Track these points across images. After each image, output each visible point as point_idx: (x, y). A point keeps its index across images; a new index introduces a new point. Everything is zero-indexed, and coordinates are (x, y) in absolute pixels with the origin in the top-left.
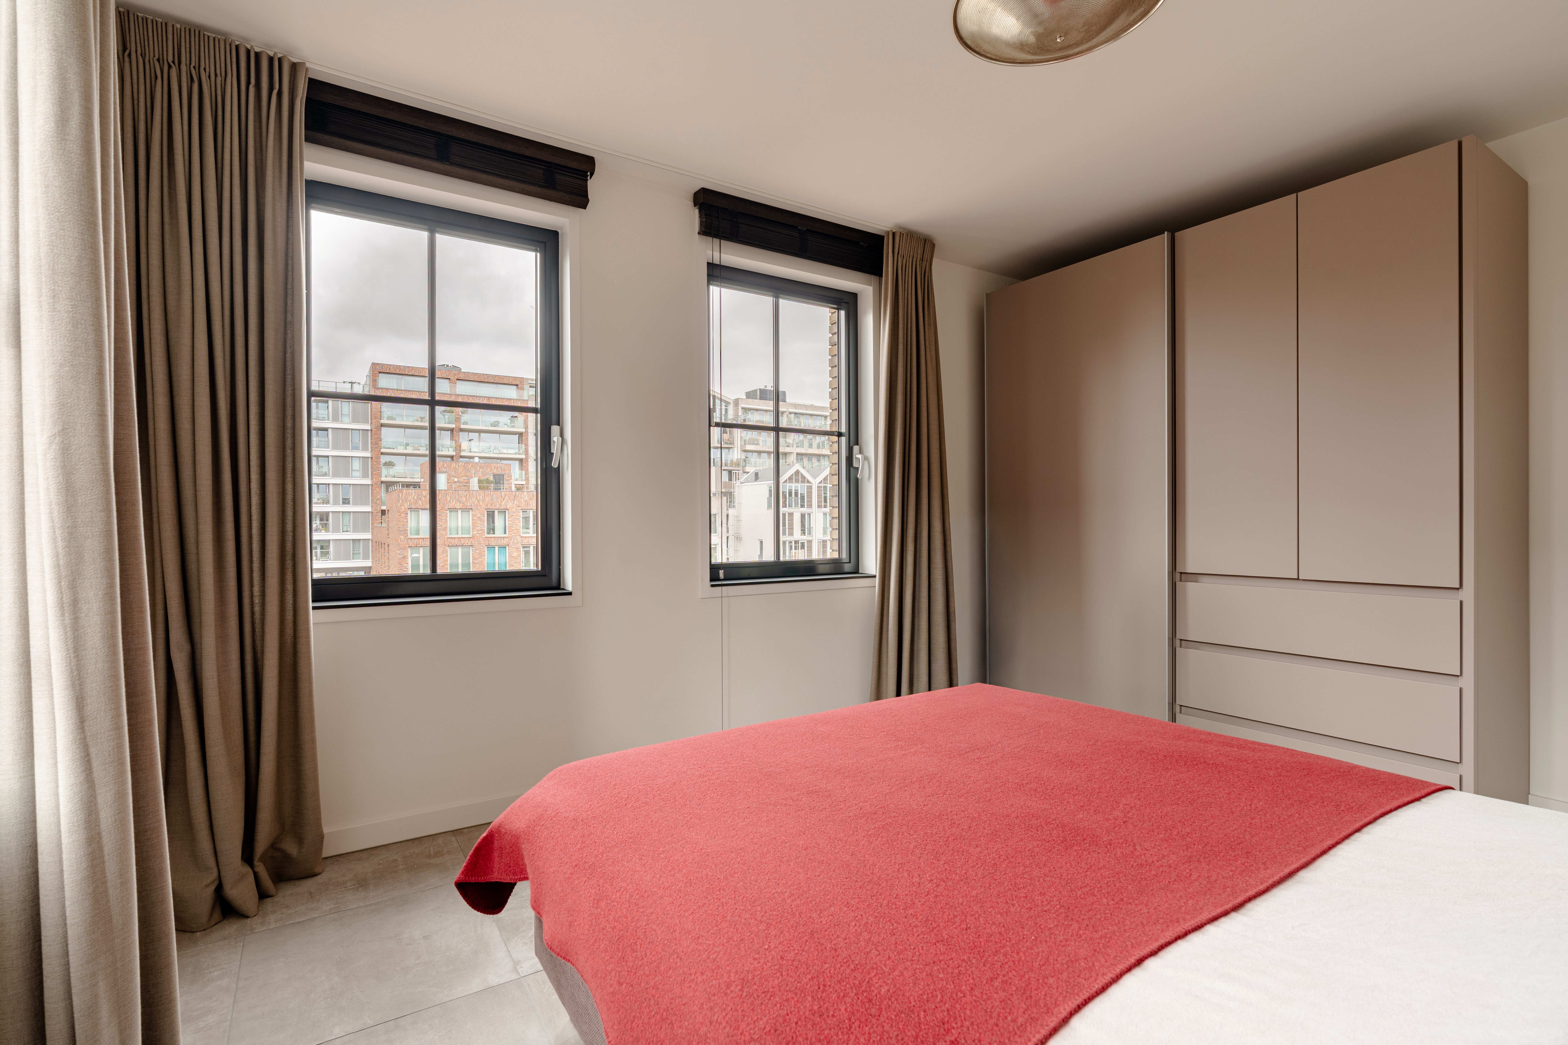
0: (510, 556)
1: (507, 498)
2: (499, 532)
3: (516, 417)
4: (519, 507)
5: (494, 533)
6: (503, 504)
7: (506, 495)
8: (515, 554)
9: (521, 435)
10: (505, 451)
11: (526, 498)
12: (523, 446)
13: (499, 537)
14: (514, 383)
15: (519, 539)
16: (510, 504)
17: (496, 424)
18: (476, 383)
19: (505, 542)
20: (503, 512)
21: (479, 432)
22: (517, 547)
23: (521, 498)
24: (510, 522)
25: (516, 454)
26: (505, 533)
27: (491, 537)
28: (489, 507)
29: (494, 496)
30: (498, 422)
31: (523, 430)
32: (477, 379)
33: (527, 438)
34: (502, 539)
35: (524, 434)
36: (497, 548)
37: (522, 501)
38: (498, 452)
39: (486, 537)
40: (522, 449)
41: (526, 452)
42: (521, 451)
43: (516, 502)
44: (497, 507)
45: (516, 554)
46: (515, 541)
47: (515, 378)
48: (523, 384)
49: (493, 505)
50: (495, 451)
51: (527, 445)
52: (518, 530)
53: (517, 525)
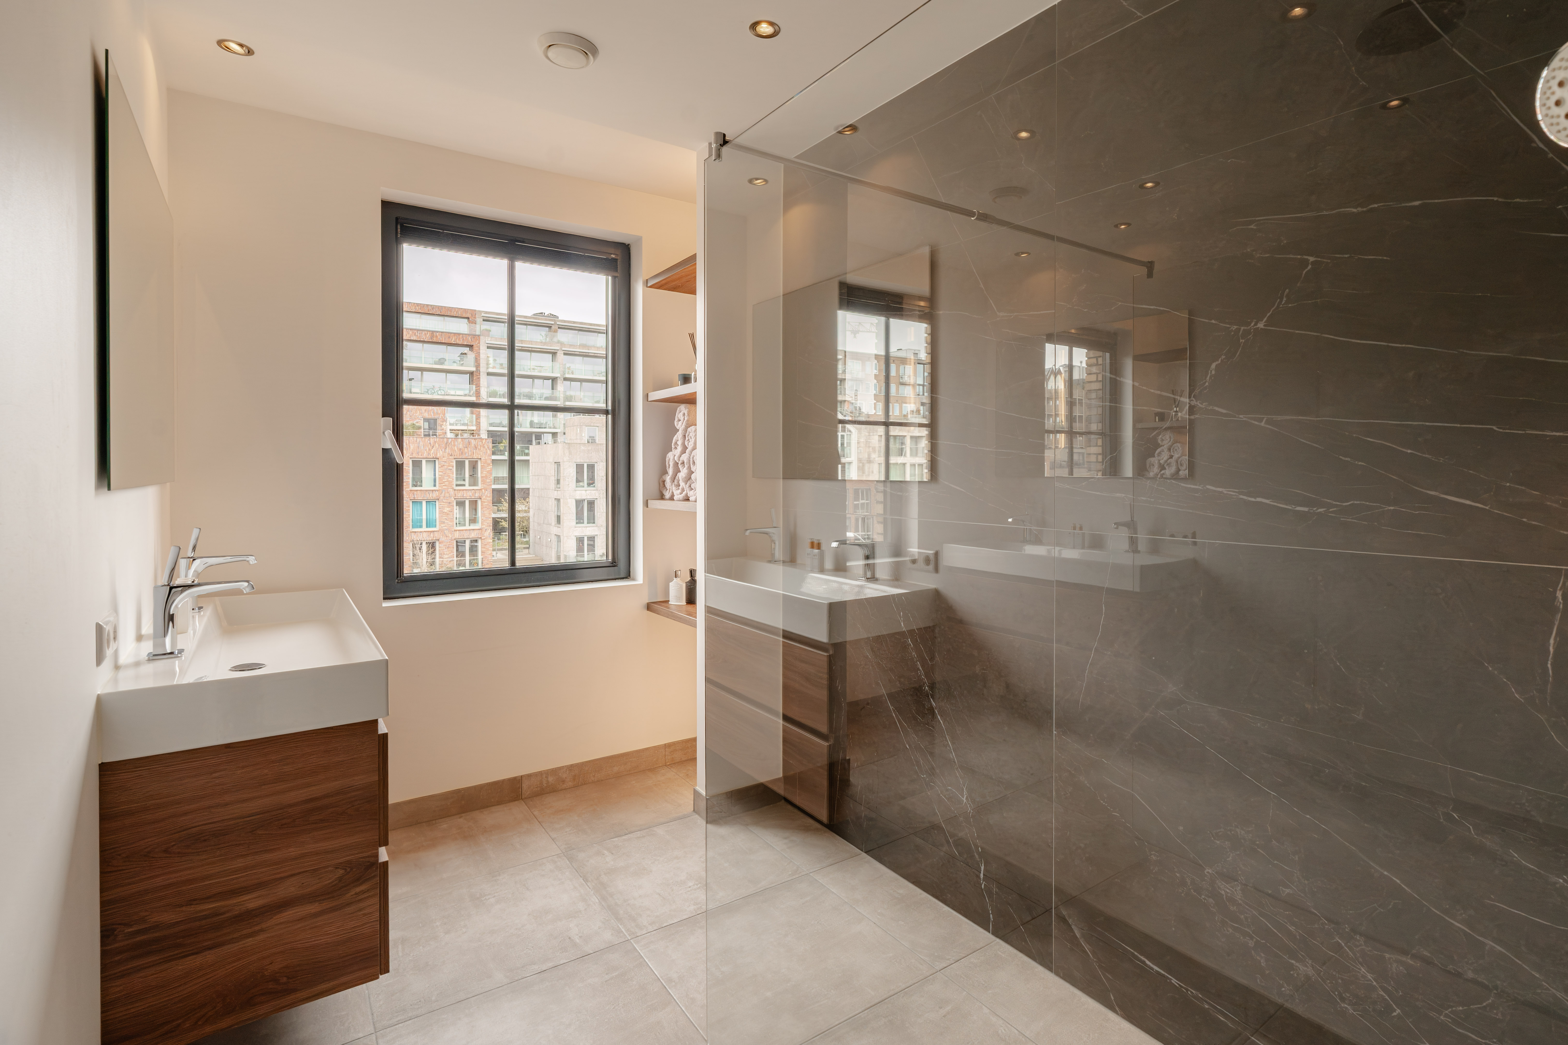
0: (441, 512)
1: (437, 445)
2: (427, 484)
3: (466, 354)
4: (451, 455)
5: (421, 486)
6: (432, 452)
7: (435, 442)
8: (446, 510)
9: (471, 374)
10: (452, 392)
11: (461, 446)
12: (474, 386)
13: (426, 491)
14: (464, 315)
15: (452, 492)
16: (441, 452)
17: (442, 361)
18: (419, 315)
19: (434, 495)
20: (433, 461)
21: (422, 370)
22: (448, 501)
23: (454, 445)
24: (440, 473)
25: (465, 395)
26: (435, 486)
27: (417, 490)
28: (414, 455)
29: (421, 443)
30: (445, 360)
31: (474, 369)
32: (420, 311)
33: (479, 378)
34: (431, 492)
35: (474, 374)
36: (424, 503)
37: (456, 449)
38: (443, 393)
39: (411, 490)
40: (472, 389)
41: (476, 394)
42: (472, 393)
43: (447, 450)
44: (425, 455)
45: (448, 509)
46: (447, 495)
47: (465, 310)
48: (475, 318)
49: (420, 454)
50: (439, 392)
51: (478, 386)
52: (450, 482)
53: (449, 477)
